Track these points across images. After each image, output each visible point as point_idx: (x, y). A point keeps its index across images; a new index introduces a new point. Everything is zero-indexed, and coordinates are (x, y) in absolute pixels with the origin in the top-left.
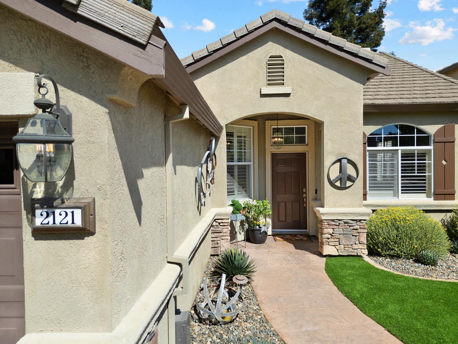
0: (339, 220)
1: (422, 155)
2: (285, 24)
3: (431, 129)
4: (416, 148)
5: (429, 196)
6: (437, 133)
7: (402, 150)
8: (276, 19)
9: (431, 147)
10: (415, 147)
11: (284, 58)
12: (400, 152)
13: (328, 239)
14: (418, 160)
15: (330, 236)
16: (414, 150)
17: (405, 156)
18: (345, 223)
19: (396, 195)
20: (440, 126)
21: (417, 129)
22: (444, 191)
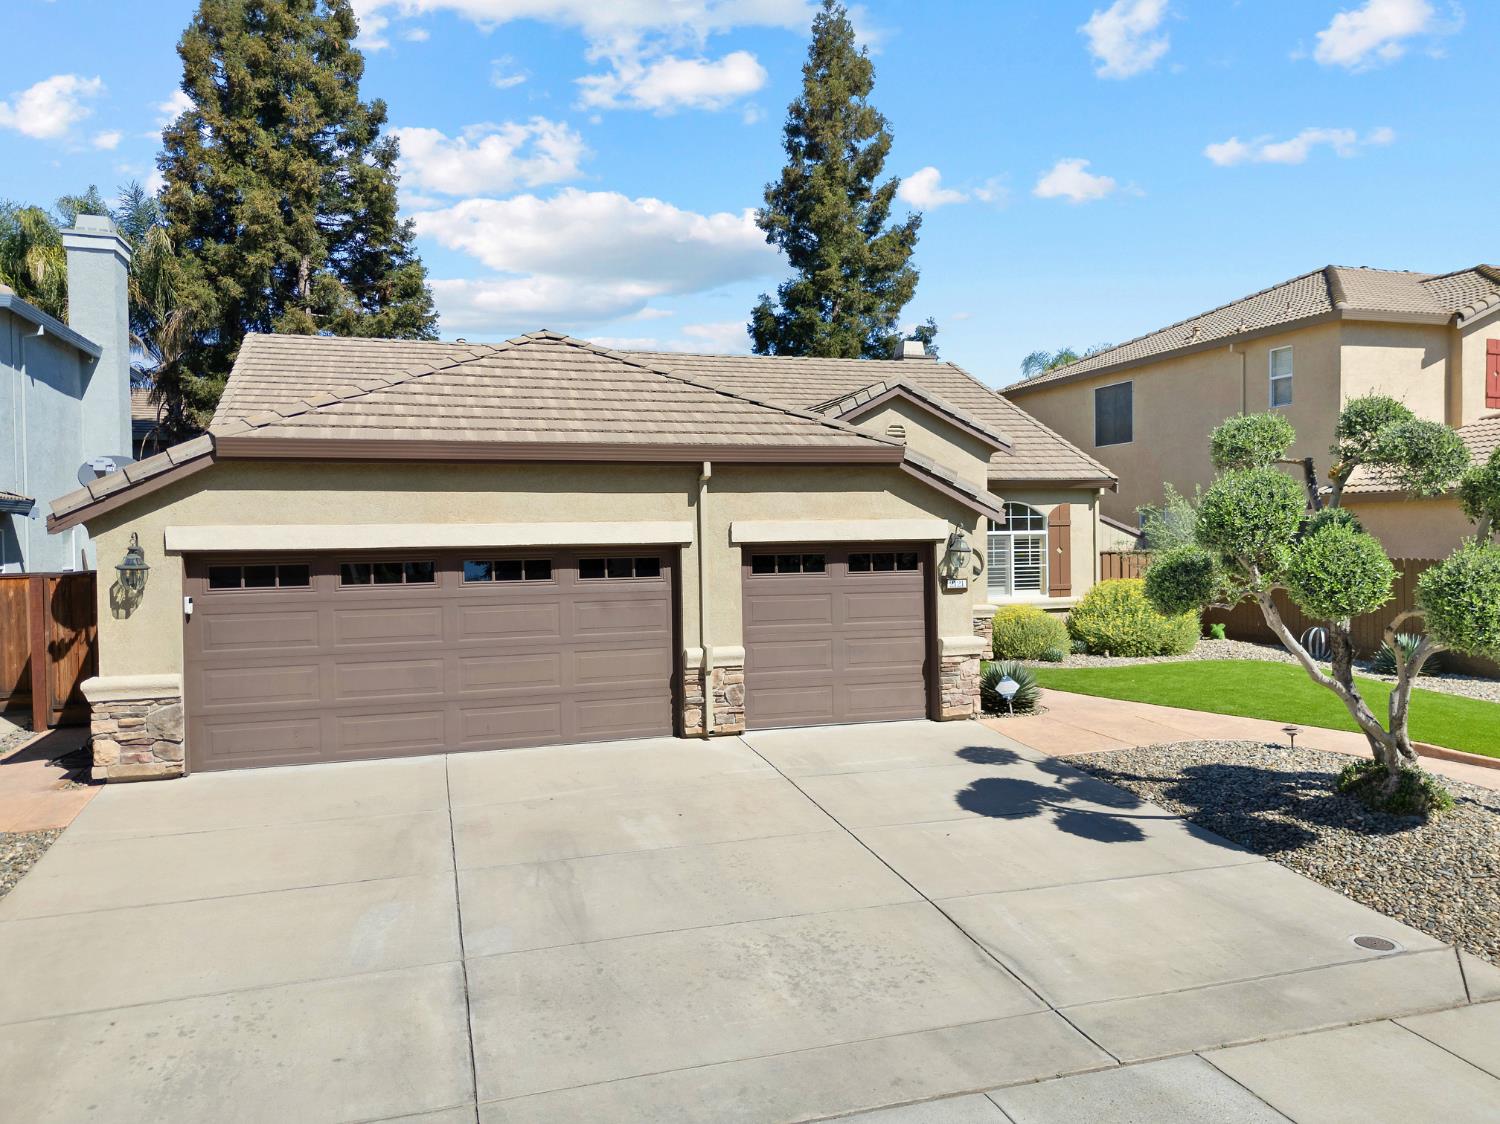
1: (1036, 542)
2: (909, 392)
3: (1046, 510)
4: (1029, 533)
5: (1043, 593)
6: (1052, 515)
7: (1015, 536)
8: (900, 386)
9: (1045, 532)
11: (905, 429)
12: (1012, 539)
14: (1032, 547)
16: (1028, 536)
17: (1021, 543)
19: (1008, 591)
20: (1056, 505)
21: (1032, 510)
22: (1061, 588)
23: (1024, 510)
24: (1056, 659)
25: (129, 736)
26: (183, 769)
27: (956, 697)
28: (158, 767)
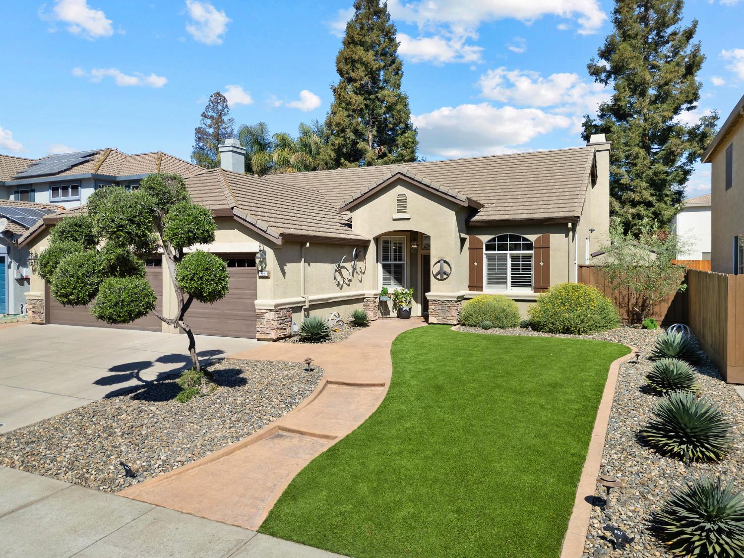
0: (439, 300)
1: (527, 258)
2: (405, 175)
3: (532, 238)
5: (530, 289)
6: (537, 241)
7: (510, 254)
8: (399, 173)
9: (532, 252)
10: (521, 252)
11: (407, 196)
12: (508, 256)
13: (432, 312)
14: (522, 261)
16: (520, 254)
17: (515, 258)
18: (442, 302)
19: (506, 288)
20: (539, 235)
21: (523, 238)
22: (542, 286)
23: (517, 238)
24: (486, 328)
25: (34, 310)
26: (44, 322)
27: (263, 329)
28: (38, 320)
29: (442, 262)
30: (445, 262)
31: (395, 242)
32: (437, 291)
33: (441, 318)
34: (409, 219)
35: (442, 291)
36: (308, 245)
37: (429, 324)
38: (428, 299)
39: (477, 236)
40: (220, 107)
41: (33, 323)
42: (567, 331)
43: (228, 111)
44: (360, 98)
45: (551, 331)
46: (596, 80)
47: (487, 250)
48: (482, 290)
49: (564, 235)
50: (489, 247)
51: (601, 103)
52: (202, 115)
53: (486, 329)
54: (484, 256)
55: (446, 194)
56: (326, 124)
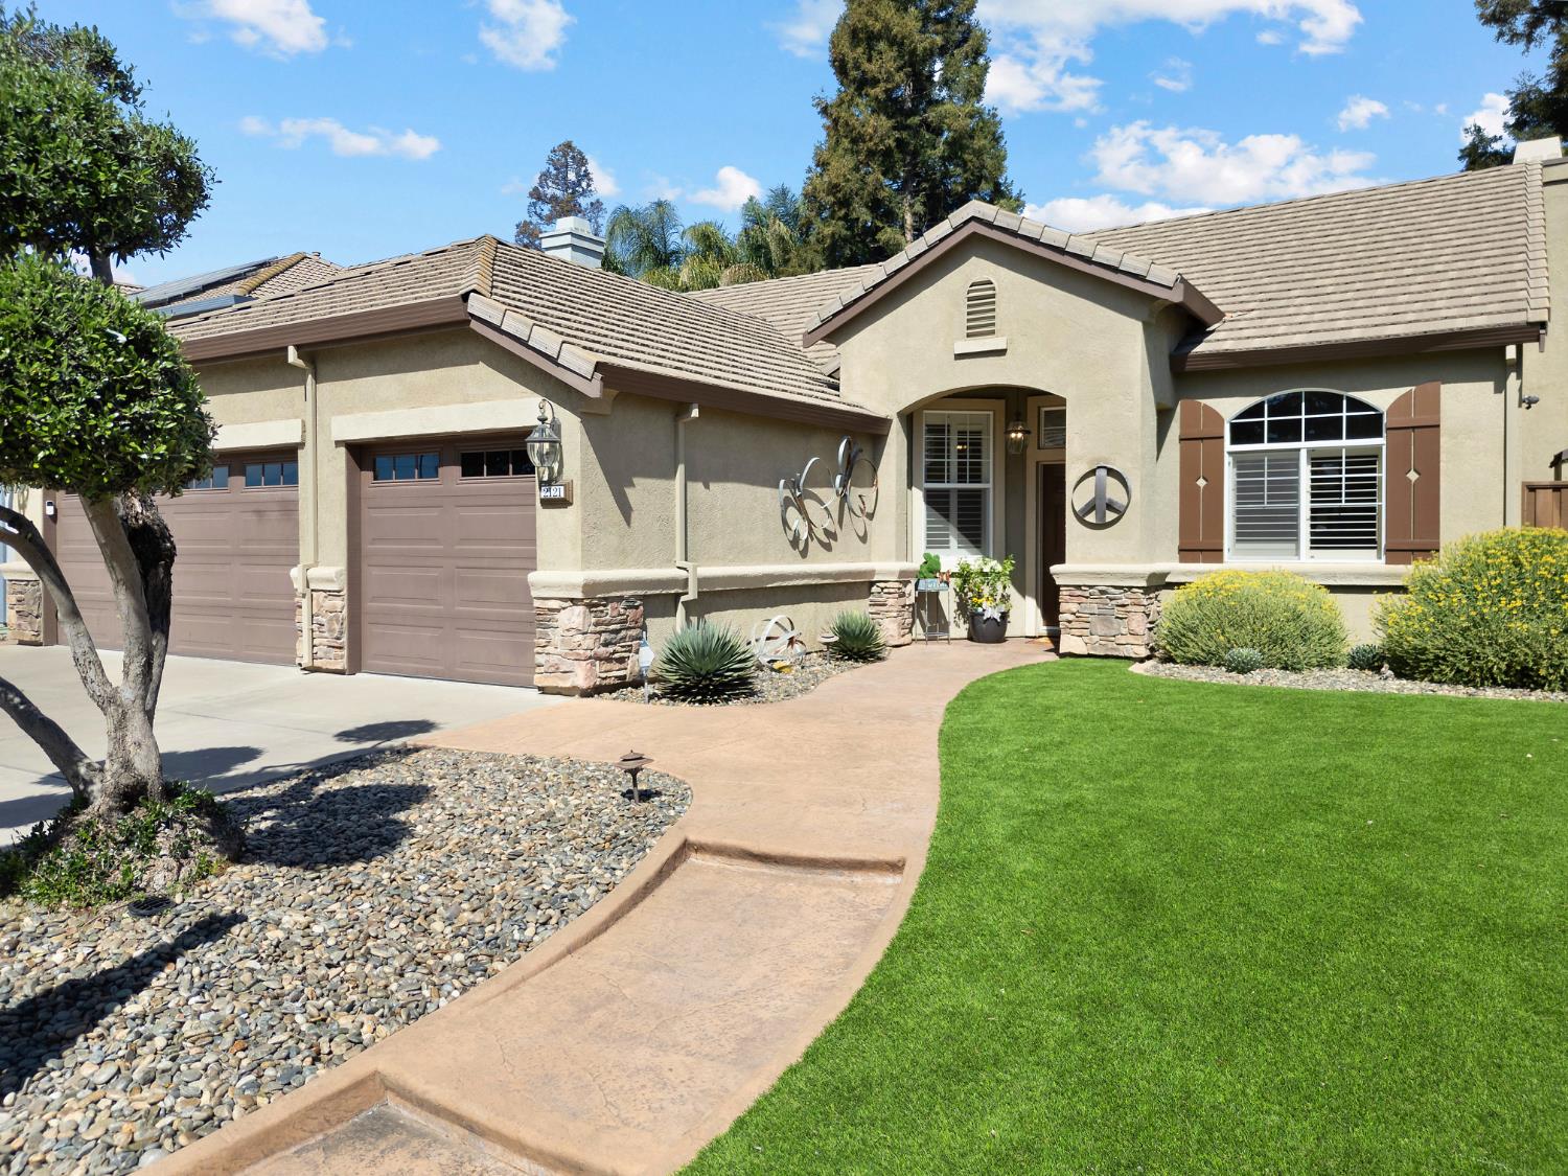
0: (1091, 587)
1: (1368, 460)
2: (990, 225)
3: (1381, 399)
4: (1344, 443)
6: (1397, 407)
7: (1310, 451)
8: (973, 218)
9: (1380, 441)
11: (995, 285)
12: (1303, 456)
13: (1070, 622)
14: (1348, 472)
15: (1071, 617)
16: (1340, 449)
17: (1317, 461)
18: (1102, 592)
20: (1403, 390)
21: (1349, 399)
22: (1417, 542)
23: (1334, 402)
24: (1243, 668)
25: (20, 608)
26: (41, 638)
27: (554, 659)
28: (28, 635)
29: (1103, 472)
30: (1111, 472)
31: (961, 428)
32: (1084, 560)
33: (1096, 638)
34: (1001, 352)
35: (1100, 560)
36: (695, 413)
37: (1063, 656)
38: (1058, 582)
39: (1203, 401)
40: (572, 176)
41: (21, 643)
42: (1523, 677)
43: (589, 185)
44: (885, 123)
45: (1460, 678)
46: (1501, 34)
47: (1234, 441)
48: (1220, 560)
49: (1491, 385)
50: (1242, 433)
51: (1515, 88)
52: (531, 195)
53: (1242, 671)
54: (1228, 459)
55: (1115, 270)
56: (806, 195)
